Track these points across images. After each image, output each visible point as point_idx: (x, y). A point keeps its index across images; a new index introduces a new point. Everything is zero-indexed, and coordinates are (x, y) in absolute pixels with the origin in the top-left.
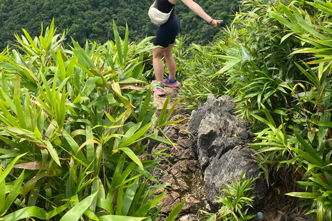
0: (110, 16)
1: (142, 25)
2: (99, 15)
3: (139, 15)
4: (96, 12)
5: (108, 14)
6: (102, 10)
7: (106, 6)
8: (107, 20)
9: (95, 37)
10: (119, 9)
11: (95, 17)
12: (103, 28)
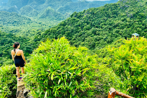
0: (9, 47)
1: (23, 48)
2: (4, 47)
3: (21, 45)
4: (3, 46)
5: (8, 46)
6: (6, 45)
7: (7, 43)
8: (8, 49)
9: (5, 56)
10: (12, 43)
11: (3, 48)
12: (7, 52)
